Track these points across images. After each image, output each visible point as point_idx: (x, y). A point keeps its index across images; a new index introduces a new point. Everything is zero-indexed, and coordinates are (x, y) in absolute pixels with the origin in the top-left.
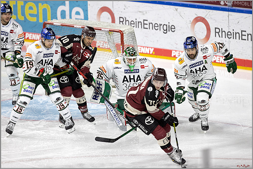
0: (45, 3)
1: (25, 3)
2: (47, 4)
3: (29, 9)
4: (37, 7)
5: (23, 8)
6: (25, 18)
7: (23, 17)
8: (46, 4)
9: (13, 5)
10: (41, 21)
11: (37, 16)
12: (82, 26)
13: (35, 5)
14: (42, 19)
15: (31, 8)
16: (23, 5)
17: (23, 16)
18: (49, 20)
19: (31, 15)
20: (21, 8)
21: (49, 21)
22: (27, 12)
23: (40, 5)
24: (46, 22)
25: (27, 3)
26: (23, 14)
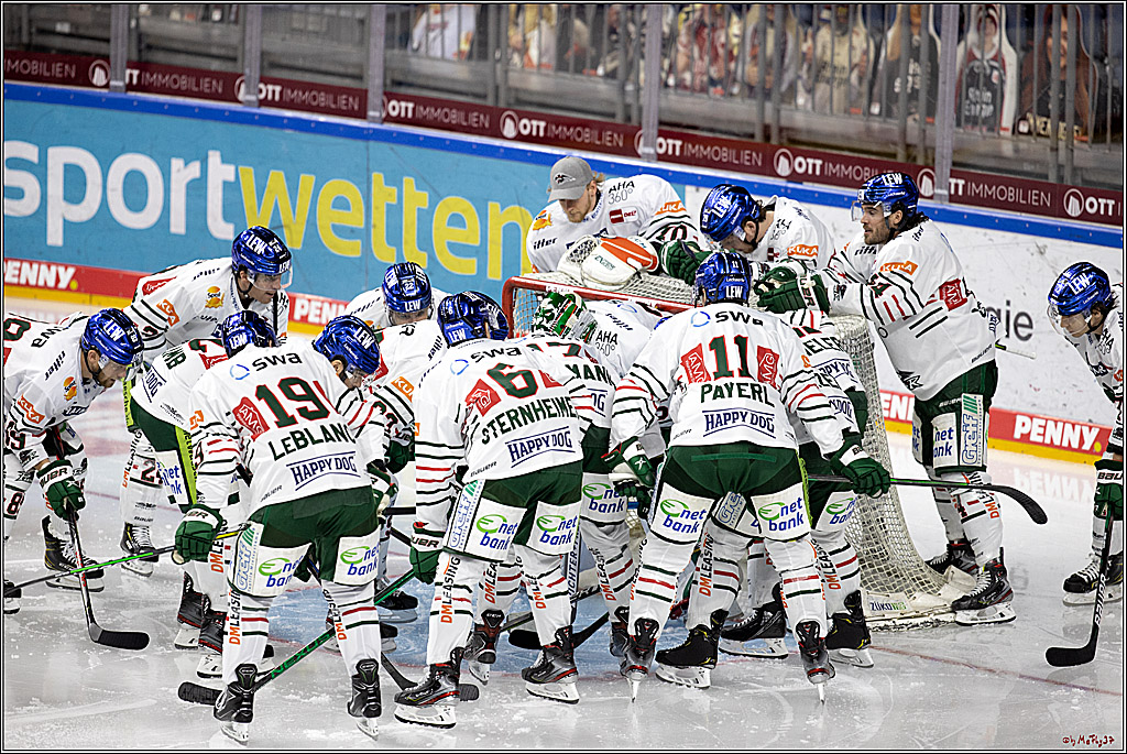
0: (514, 204)
1: (436, 198)
2: (523, 208)
3: (448, 225)
4: (483, 217)
5: (425, 217)
6: (432, 258)
7: (425, 254)
8: (517, 206)
9: (388, 205)
10: (495, 273)
11: (480, 252)
12: (659, 302)
13: (474, 209)
14: (501, 265)
15: (456, 220)
16: (426, 206)
17: (425, 250)
18: (526, 271)
19: (457, 249)
20: (419, 219)
21: (529, 276)
22: (442, 234)
23: (493, 207)
24: (516, 279)
25: (441, 198)
26: (425, 242)
